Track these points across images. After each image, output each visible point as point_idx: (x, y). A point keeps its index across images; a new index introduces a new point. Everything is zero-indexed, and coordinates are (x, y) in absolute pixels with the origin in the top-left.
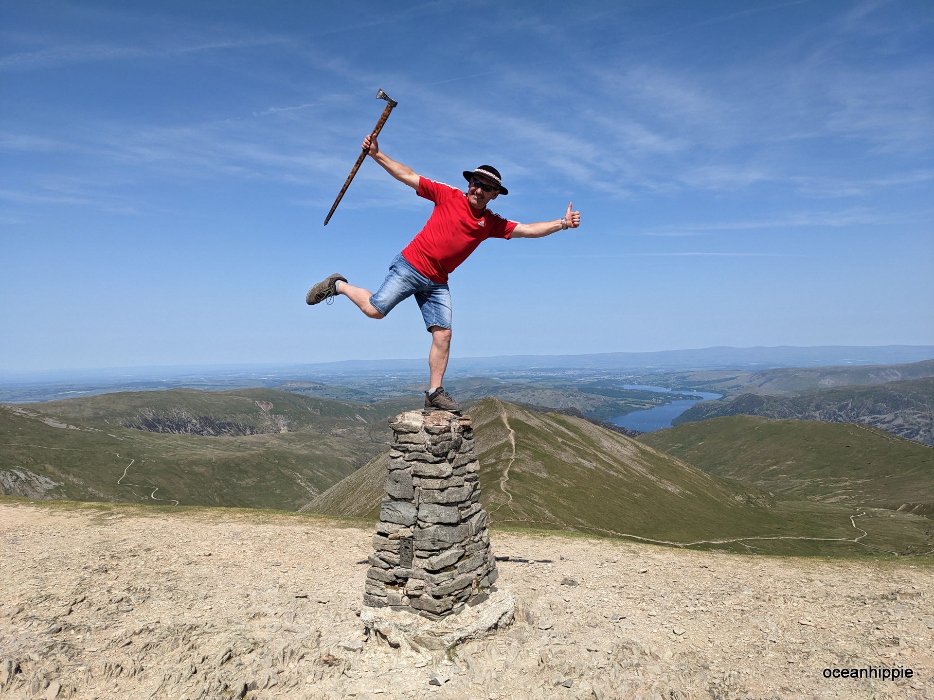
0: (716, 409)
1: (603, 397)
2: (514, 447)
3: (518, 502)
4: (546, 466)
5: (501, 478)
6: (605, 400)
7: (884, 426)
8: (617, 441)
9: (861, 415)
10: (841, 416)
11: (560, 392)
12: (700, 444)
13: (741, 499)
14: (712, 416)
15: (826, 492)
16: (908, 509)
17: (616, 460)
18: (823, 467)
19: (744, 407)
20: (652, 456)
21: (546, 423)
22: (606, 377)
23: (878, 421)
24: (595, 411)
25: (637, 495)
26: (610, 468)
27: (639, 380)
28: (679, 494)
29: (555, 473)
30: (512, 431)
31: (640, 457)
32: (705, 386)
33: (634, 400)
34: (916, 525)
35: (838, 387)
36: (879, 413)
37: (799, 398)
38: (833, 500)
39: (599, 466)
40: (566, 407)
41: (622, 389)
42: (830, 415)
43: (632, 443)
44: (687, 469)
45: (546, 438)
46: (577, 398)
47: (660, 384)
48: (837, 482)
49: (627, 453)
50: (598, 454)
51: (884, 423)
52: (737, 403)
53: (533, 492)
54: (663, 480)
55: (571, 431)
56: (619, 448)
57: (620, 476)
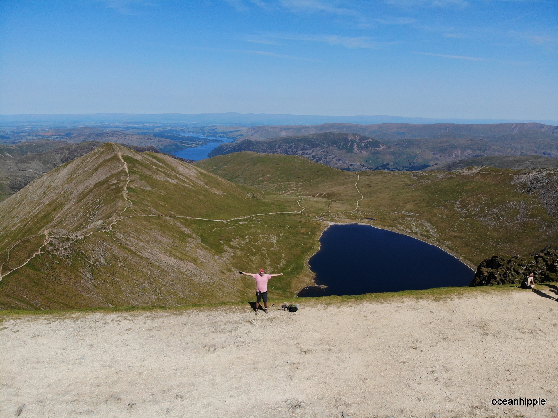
0: (230, 148)
1: (168, 140)
2: (128, 173)
3: (136, 205)
4: (149, 184)
5: (123, 192)
7: (307, 156)
8: (187, 167)
10: (289, 151)
11: (142, 137)
12: (225, 167)
13: (250, 195)
15: (285, 190)
16: (320, 196)
17: (187, 178)
18: (283, 178)
20: (205, 175)
21: (145, 157)
22: (169, 128)
23: (305, 154)
24: (164, 148)
25: (201, 197)
26: (185, 183)
27: (188, 130)
28: (221, 195)
29: (154, 187)
30: (126, 163)
31: (199, 176)
33: (186, 142)
34: (324, 203)
35: (288, 136)
36: (306, 149)
37: (271, 142)
38: (288, 193)
39: (179, 182)
41: (179, 135)
42: (284, 151)
43: (194, 168)
44: (224, 182)
45: (146, 167)
48: (290, 184)
49: (192, 174)
50: (177, 175)
51: (307, 154)
52: (241, 145)
53: (143, 199)
54: (212, 188)
55: (161, 162)
56: (188, 172)
57: (191, 187)
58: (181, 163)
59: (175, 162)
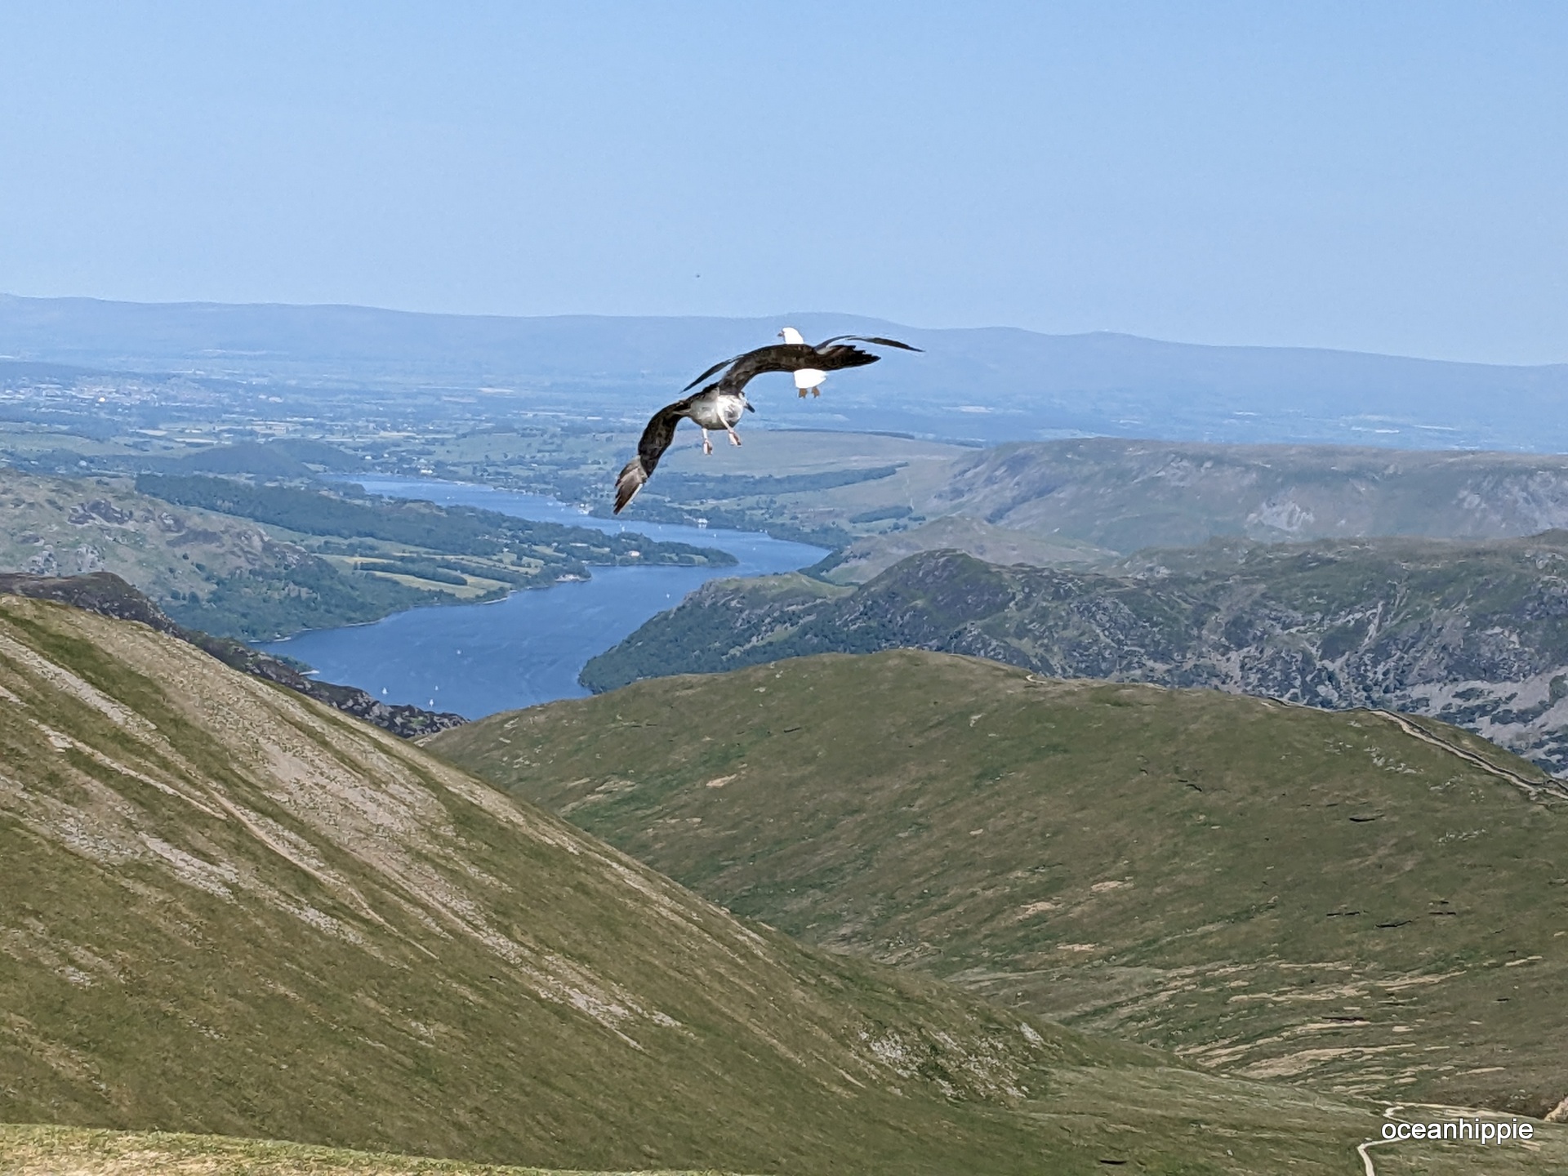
0: (792, 619)
1: (261, 528)
6: (268, 547)
7: (1504, 734)
8: (343, 758)
9: (1411, 678)
10: (1331, 677)
11: (43, 491)
12: (718, 783)
13: (898, 1054)
14: (771, 652)
17: (333, 855)
19: (918, 613)
20: (502, 836)
22: (280, 430)
23: (1483, 710)
24: (216, 598)
25: (428, 1031)
26: (304, 891)
27: (440, 454)
28: (625, 1027)
29: (24, 912)
31: (447, 843)
32: (750, 500)
33: (410, 551)
35: (1329, 544)
36: (1490, 672)
37: (1163, 584)
38: (1282, 1066)
39: (249, 883)
40: (70, 571)
41: (359, 492)
42: (1286, 673)
43: (414, 769)
44: (666, 908)
46: (130, 526)
47: (542, 479)
48: (1306, 983)
49: (385, 819)
50: (248, 818)
51: (1505, 719)
52: (891, 595)
54: (551, 959)
55: (120, 698)
56: (353, 795)
57: (353, 936)
58: (298, 713)
59: (244, 703)
